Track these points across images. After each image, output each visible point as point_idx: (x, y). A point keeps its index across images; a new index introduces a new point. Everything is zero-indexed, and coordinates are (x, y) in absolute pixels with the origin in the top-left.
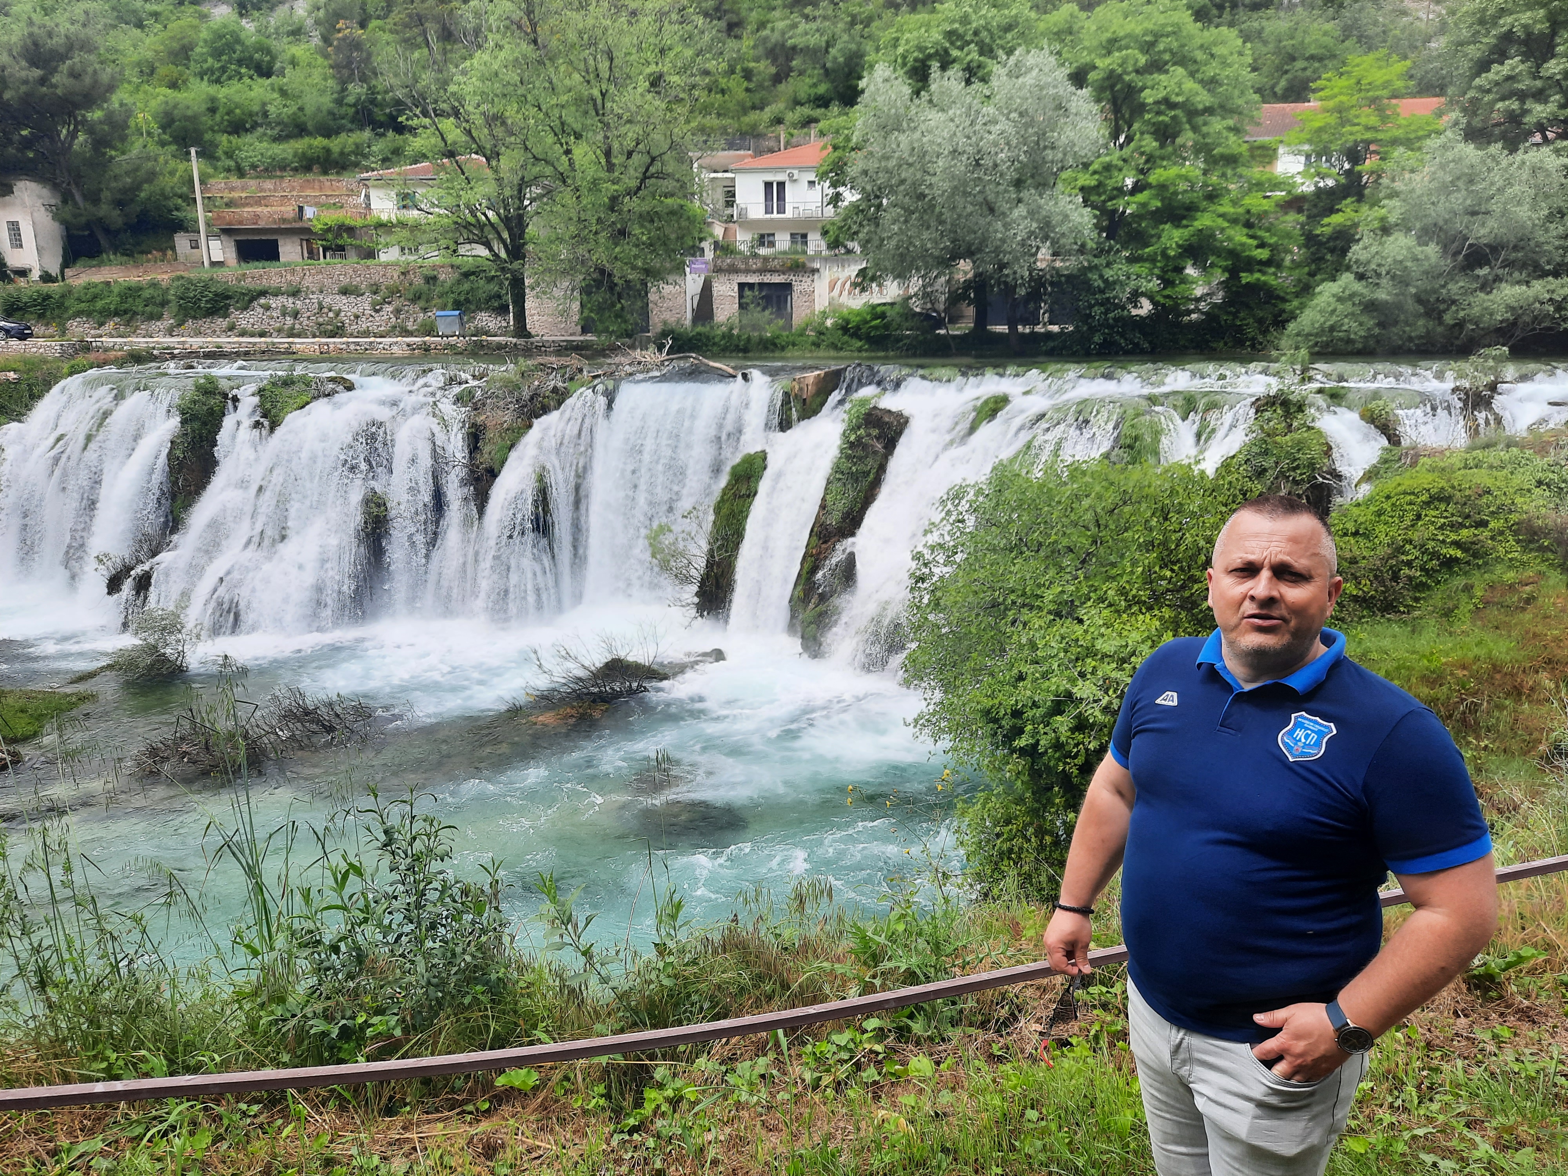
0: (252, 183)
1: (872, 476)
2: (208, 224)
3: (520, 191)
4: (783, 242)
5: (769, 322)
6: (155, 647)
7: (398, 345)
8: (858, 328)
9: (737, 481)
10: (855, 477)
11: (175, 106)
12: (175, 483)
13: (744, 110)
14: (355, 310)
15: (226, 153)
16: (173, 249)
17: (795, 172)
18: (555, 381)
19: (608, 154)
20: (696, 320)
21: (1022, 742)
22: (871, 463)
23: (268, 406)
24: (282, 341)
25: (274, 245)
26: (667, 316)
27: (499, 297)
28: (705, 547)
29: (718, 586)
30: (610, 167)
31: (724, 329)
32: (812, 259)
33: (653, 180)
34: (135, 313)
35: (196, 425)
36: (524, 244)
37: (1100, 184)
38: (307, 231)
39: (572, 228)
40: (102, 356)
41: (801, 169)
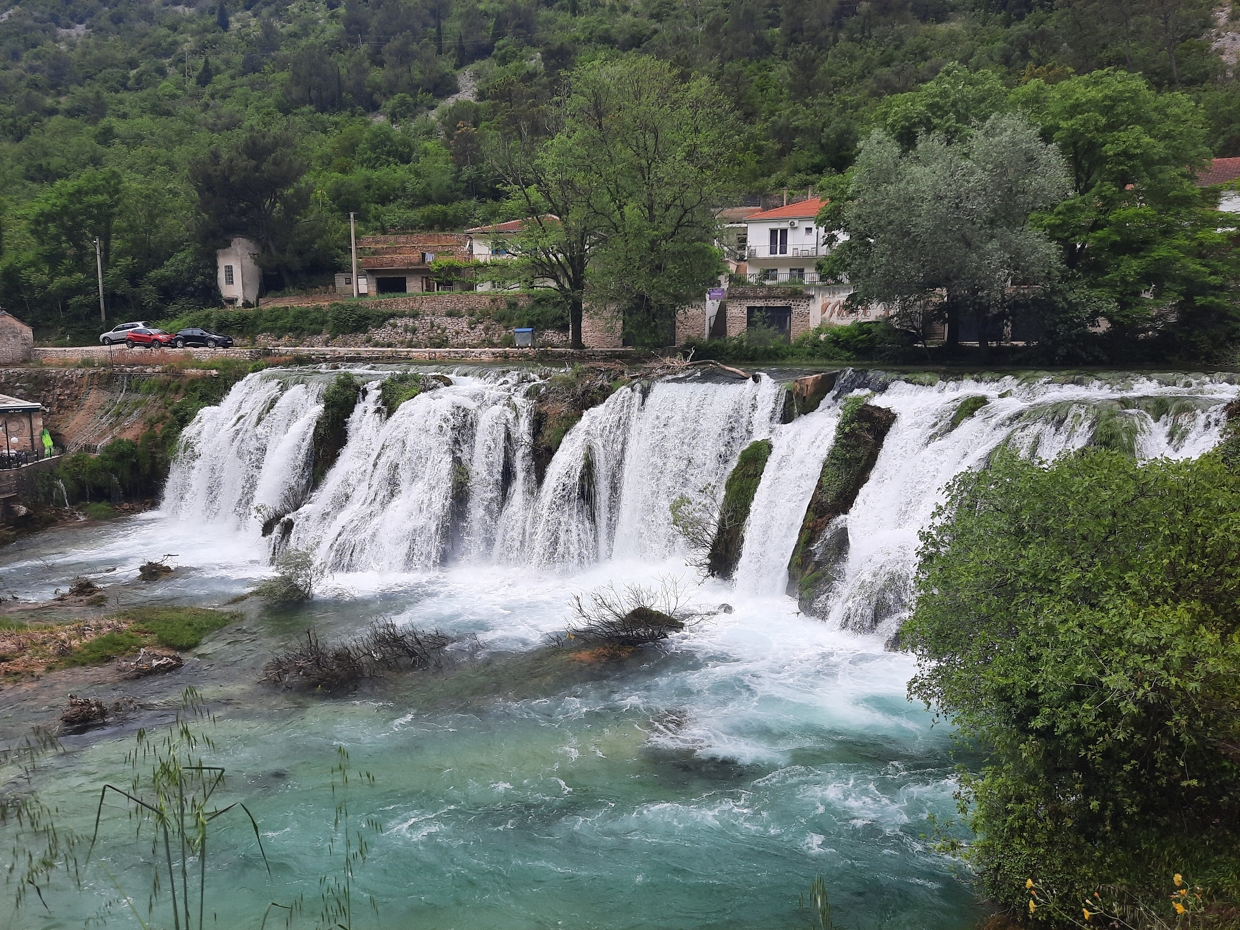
0: (392, 238)
1: (863, 462)
2: (358, 267)
3: (582, 238)
4: (783, 276)
5: (773, 337)
6: (290, 579)
7: (486, 354)
8: (847, 341)
9: (746, 463)
10: (848, 463)
11: (343, 185)
12: (317, 453)
13: (755, 177)
14: (456, 328)
15: (375, 217)
16: (334, 284)
17: (796, 222)
18: (602, 381)
19: (650, 208)
20: (712, 334)
21: (1037, 723)
22: (862, 452)
23: (387, 396)
24: (403, 350)
25: (404, 281)
26: (690, 332)
27: (562, 318)
28: (717, 516)
29: (727, 550)
30: (652, 218)
31: (735, 342)
32: (808, 287)
33: (683, 228)
34: (303, 330)
35: (335, 410)
36: (583, 277)
37: (1064, 223)
38: (427, 271)
39: (620, 265)
40: (277, 358)
41: (801, 219)
